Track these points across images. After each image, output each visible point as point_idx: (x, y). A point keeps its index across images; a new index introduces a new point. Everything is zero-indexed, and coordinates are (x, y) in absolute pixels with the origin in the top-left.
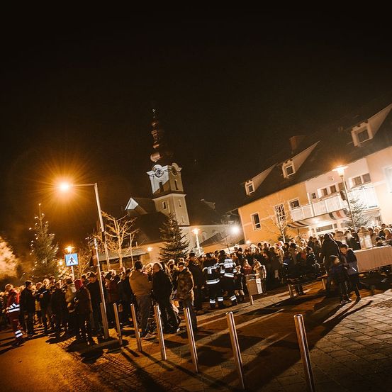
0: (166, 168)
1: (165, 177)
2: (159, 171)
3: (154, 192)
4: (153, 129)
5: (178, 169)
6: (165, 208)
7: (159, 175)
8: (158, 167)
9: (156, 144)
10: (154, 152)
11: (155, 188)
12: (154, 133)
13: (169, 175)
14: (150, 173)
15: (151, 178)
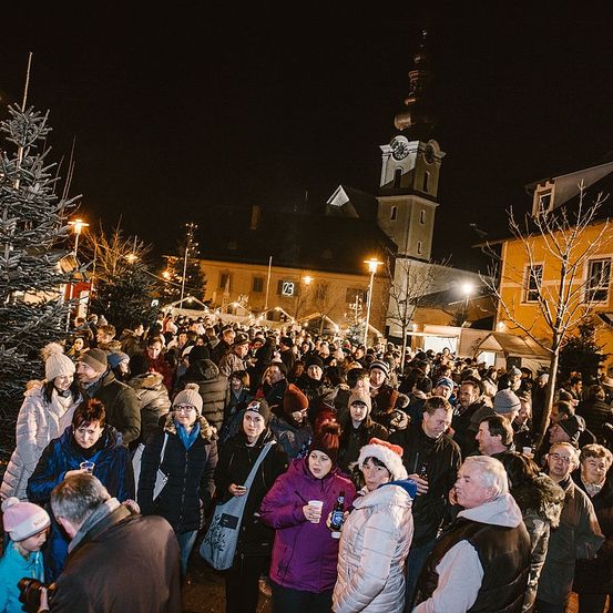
0: (415, 145)
1: (408, 163)
2: (402, 149)
3: (382, 184)
4: (413, 66)
5: (438, 153)
6: (393, 218)
7: (401, 154)
8: (401, 139)
9: (411, 97)
10: (403, 110)
11: (387, 177)
12: (413, 75)
13: (417, 160)
14: (386, 148)
15: (385, 158)
